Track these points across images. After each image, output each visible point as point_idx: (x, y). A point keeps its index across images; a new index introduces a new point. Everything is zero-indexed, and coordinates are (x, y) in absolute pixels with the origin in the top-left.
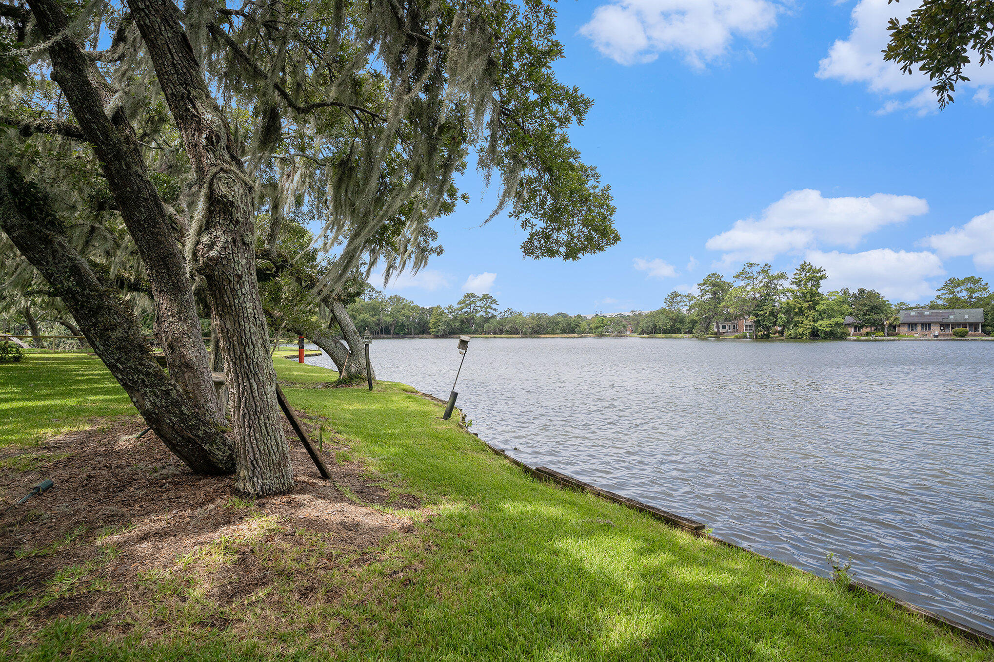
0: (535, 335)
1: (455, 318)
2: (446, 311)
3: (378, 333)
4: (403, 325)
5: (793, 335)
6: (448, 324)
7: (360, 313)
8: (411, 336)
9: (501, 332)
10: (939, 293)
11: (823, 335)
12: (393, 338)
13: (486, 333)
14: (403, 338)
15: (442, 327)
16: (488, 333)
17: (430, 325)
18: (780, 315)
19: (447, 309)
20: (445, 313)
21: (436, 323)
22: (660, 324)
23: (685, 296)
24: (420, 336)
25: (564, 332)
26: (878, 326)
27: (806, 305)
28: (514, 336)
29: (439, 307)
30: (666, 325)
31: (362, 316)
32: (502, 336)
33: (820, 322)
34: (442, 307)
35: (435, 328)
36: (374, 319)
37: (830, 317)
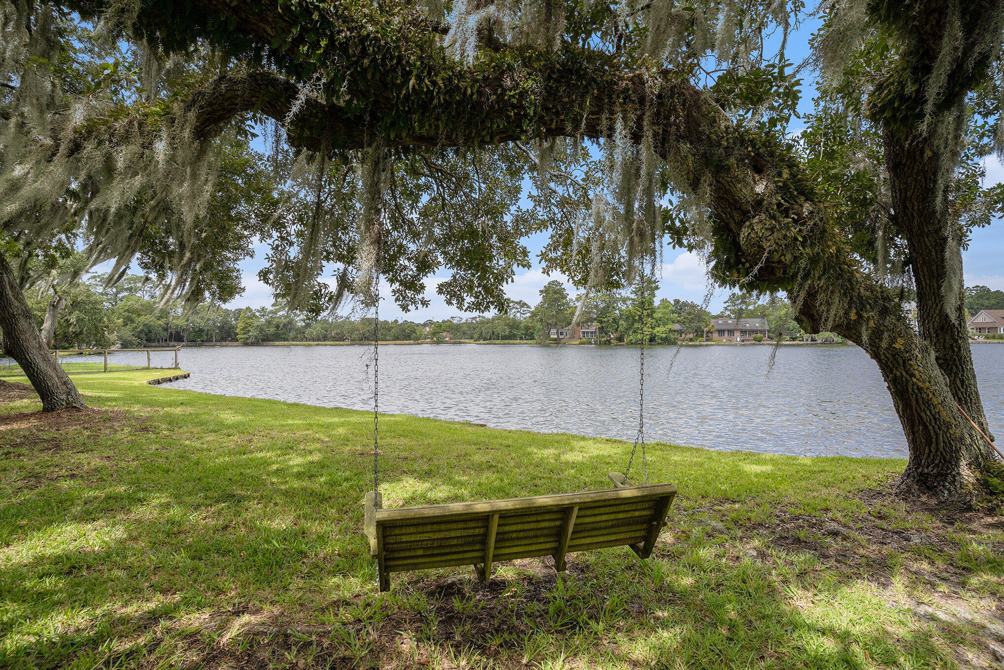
0: (367, 342)
1: (269, 323)
2: (257, 314)
3: (166, 340)
4: (201, 331)
5: (634, 341)
6: (261, 329)
7: (139, 315)
8: (212, 344)
9: (325, 338)
10: (725, 305)
11: (660, 341)
12: (188, 346)
13: (307, 339)
14: (200, 346)
15: (253, 333)
16: (310, 340)
17: (238, 331)
18: (621, 322)
19: (258, 311)
20: (256, 317)
21: (245, 328)
22: (499, 330)
23: (516, 303)
24: (224, 343)
25: (396, 338)
26: (699, 333)
27: (645, 313)
28: (342, 343)
29: (248, 308)
30: (504, 331)
31: (142, 319)
32: (326, 343)
33: (657, 329)
34: (253, 308)
35: (244, 334)
36: (160, 322)
37: (665, 324)
